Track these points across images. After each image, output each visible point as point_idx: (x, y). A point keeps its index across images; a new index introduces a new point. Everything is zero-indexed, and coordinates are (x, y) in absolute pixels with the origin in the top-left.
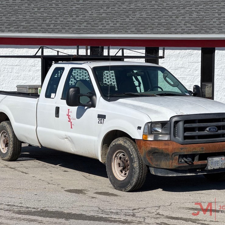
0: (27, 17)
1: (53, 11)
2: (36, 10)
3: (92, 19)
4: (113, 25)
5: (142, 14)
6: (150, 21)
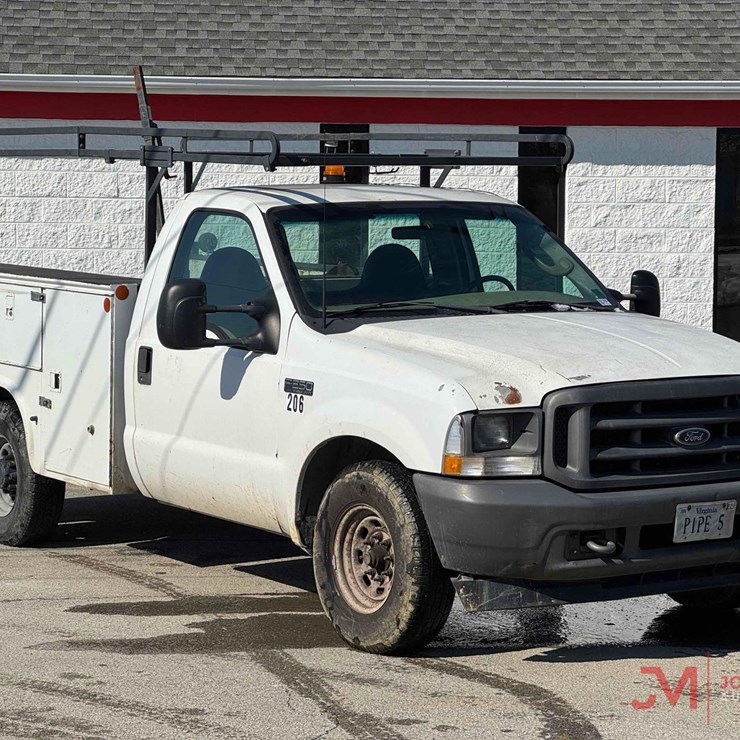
4: (400, 45)
5: (496, 7)
6: (532, 32)
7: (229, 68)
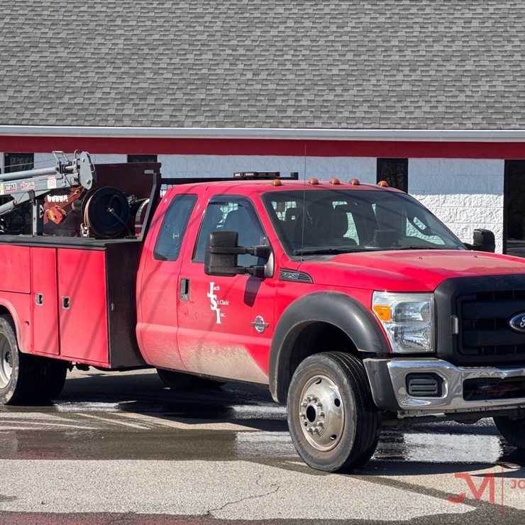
0: (231, 92)
1: (288, 77)
2: (249, 76)
3: (380, 96)
5: (494, 83)
6: (515, 99)
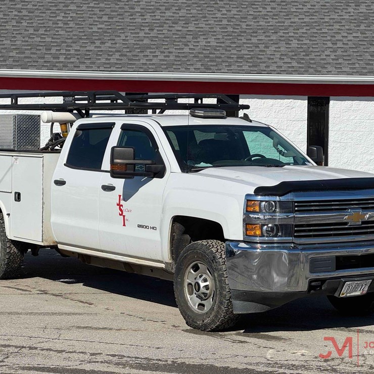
0: (18, 43)
1: (60, 33)
2: (31, 31)
3: (128, 48)
4: (163, 57)
5: (209, 40)
6: (224, 52)
7: (83, 67)
